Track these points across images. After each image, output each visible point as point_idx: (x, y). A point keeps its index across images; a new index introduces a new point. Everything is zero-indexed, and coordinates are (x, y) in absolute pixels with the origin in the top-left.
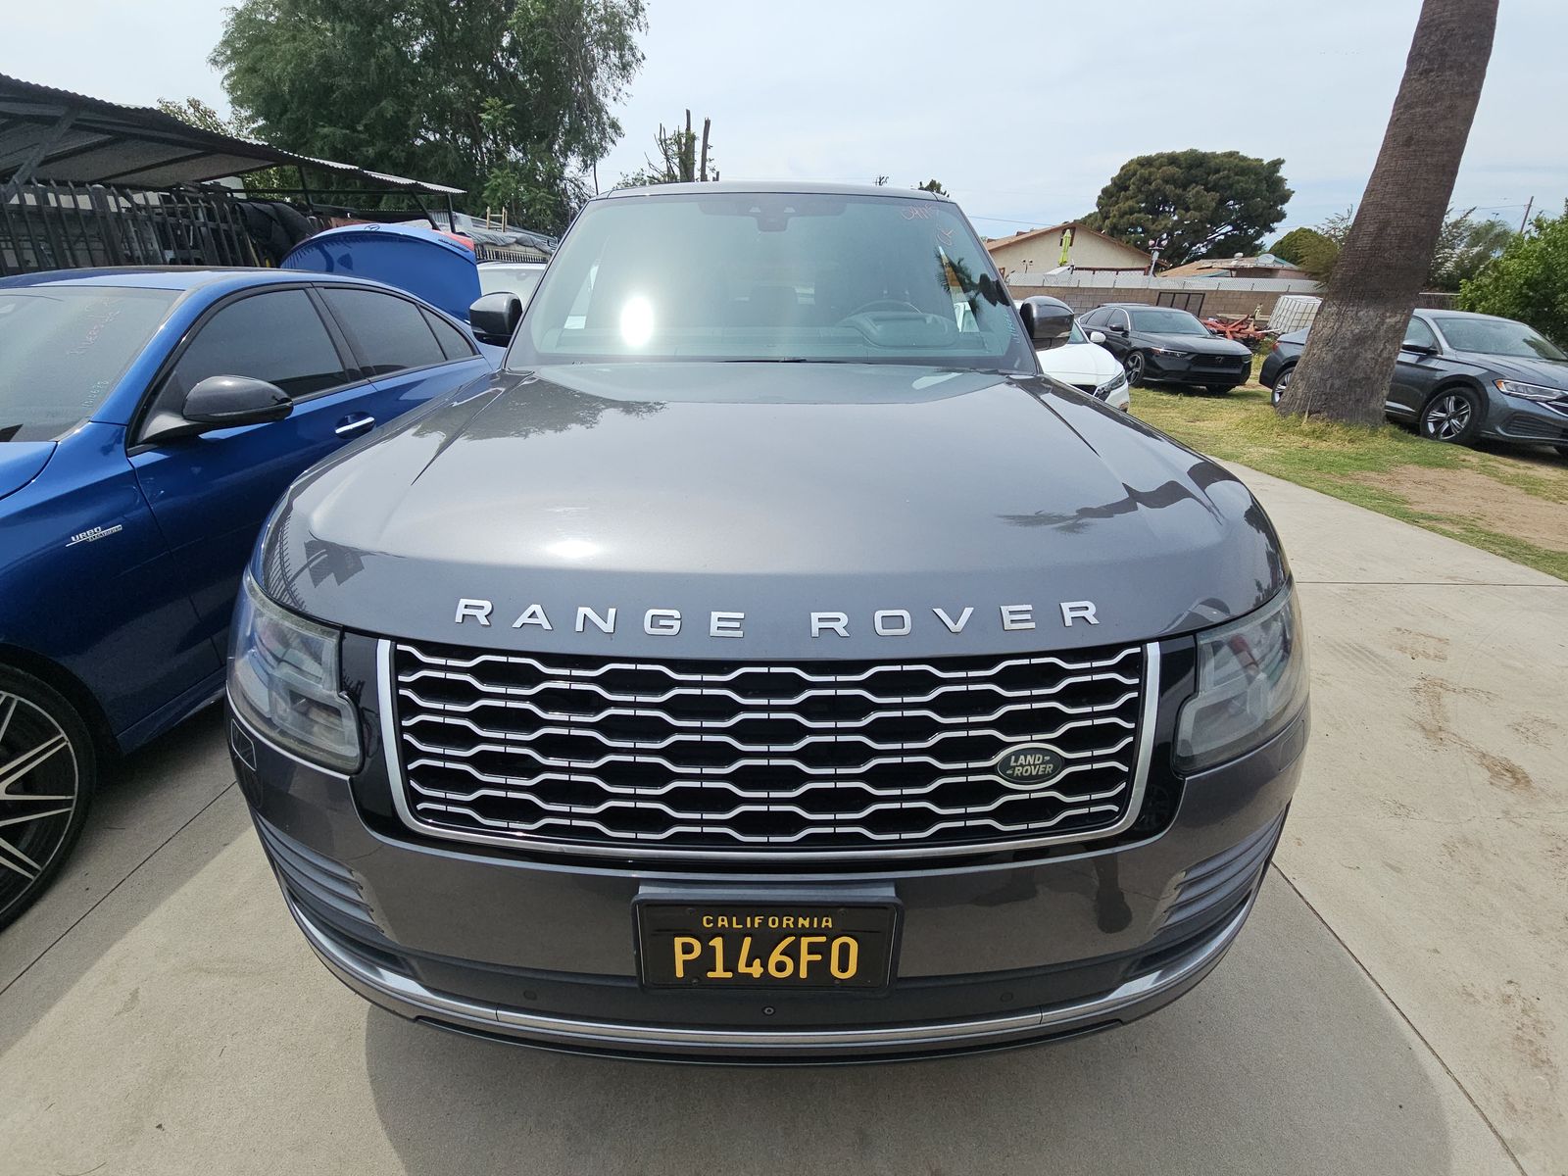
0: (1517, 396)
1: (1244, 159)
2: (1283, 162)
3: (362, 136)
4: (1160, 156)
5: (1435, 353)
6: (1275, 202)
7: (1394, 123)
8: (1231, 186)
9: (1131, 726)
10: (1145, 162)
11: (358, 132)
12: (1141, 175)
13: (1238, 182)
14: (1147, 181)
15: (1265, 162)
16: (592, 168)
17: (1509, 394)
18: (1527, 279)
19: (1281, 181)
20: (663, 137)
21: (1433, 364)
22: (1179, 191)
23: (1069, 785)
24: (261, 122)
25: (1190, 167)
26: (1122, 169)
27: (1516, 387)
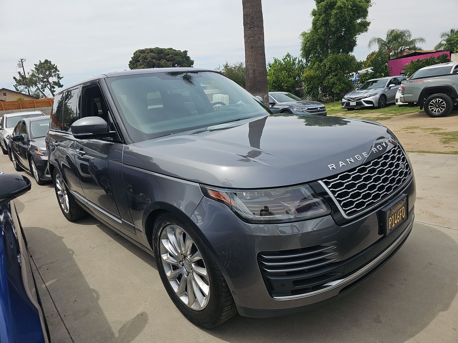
0: (299, 111)
1: (175, 50)
2: (187, 51)
4: (147, 49)
5: (275, 104)
6: (190, 64)
7: (246, 43)
8: (174, 59)
10: (142, 52)
12: (143, 56)
13: (176, 58)
14: (145, 58)
15: (182, 51)
17: (297, 111)
18: (273, 81)
19: (189, 57)
21: (275, 107)
22: (158, 62)
25: (159, 53)
26: (134, 54)
27: (297, 109)
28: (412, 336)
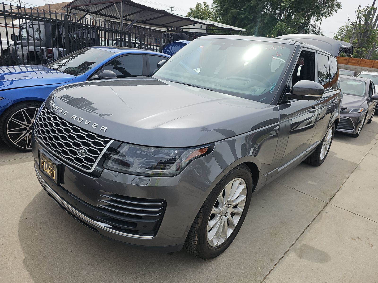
3: (242, 12)
9: (99, 153)
11: (242, 11)
16: (320, 21)
20: (359, 9)
23: (86, 158)
24: (219, 8)
28: (19, 232)
